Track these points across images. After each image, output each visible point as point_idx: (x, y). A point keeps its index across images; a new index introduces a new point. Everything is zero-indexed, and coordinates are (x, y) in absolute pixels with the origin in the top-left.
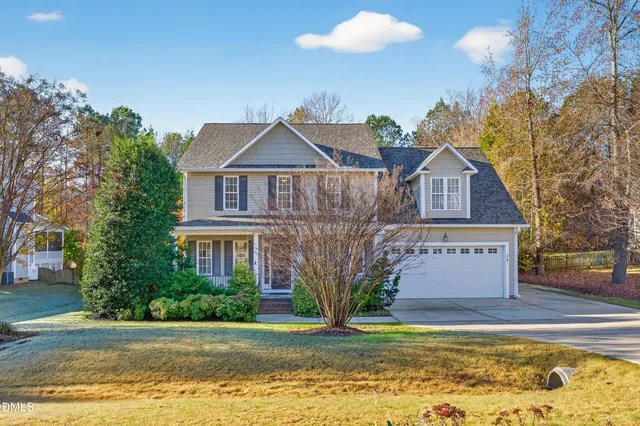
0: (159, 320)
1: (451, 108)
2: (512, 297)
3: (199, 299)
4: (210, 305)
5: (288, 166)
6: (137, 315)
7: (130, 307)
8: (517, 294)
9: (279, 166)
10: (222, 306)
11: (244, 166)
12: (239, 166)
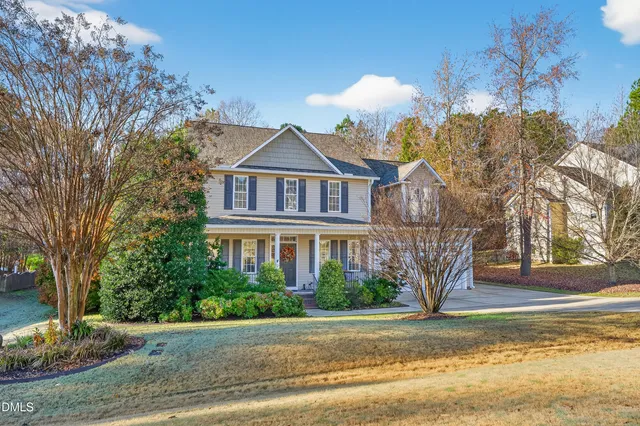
0: (213, 320)
1: (356, 125)
2: (469, 288)
3: (252, 297)
4: (266, 302)
5: (296, 170)
6: (186, 316)
7: (176, 307)
8: (472, 286)
9: (288, 170)
10: (278, 303)
11: (254, 167)
12: (249, 167)
